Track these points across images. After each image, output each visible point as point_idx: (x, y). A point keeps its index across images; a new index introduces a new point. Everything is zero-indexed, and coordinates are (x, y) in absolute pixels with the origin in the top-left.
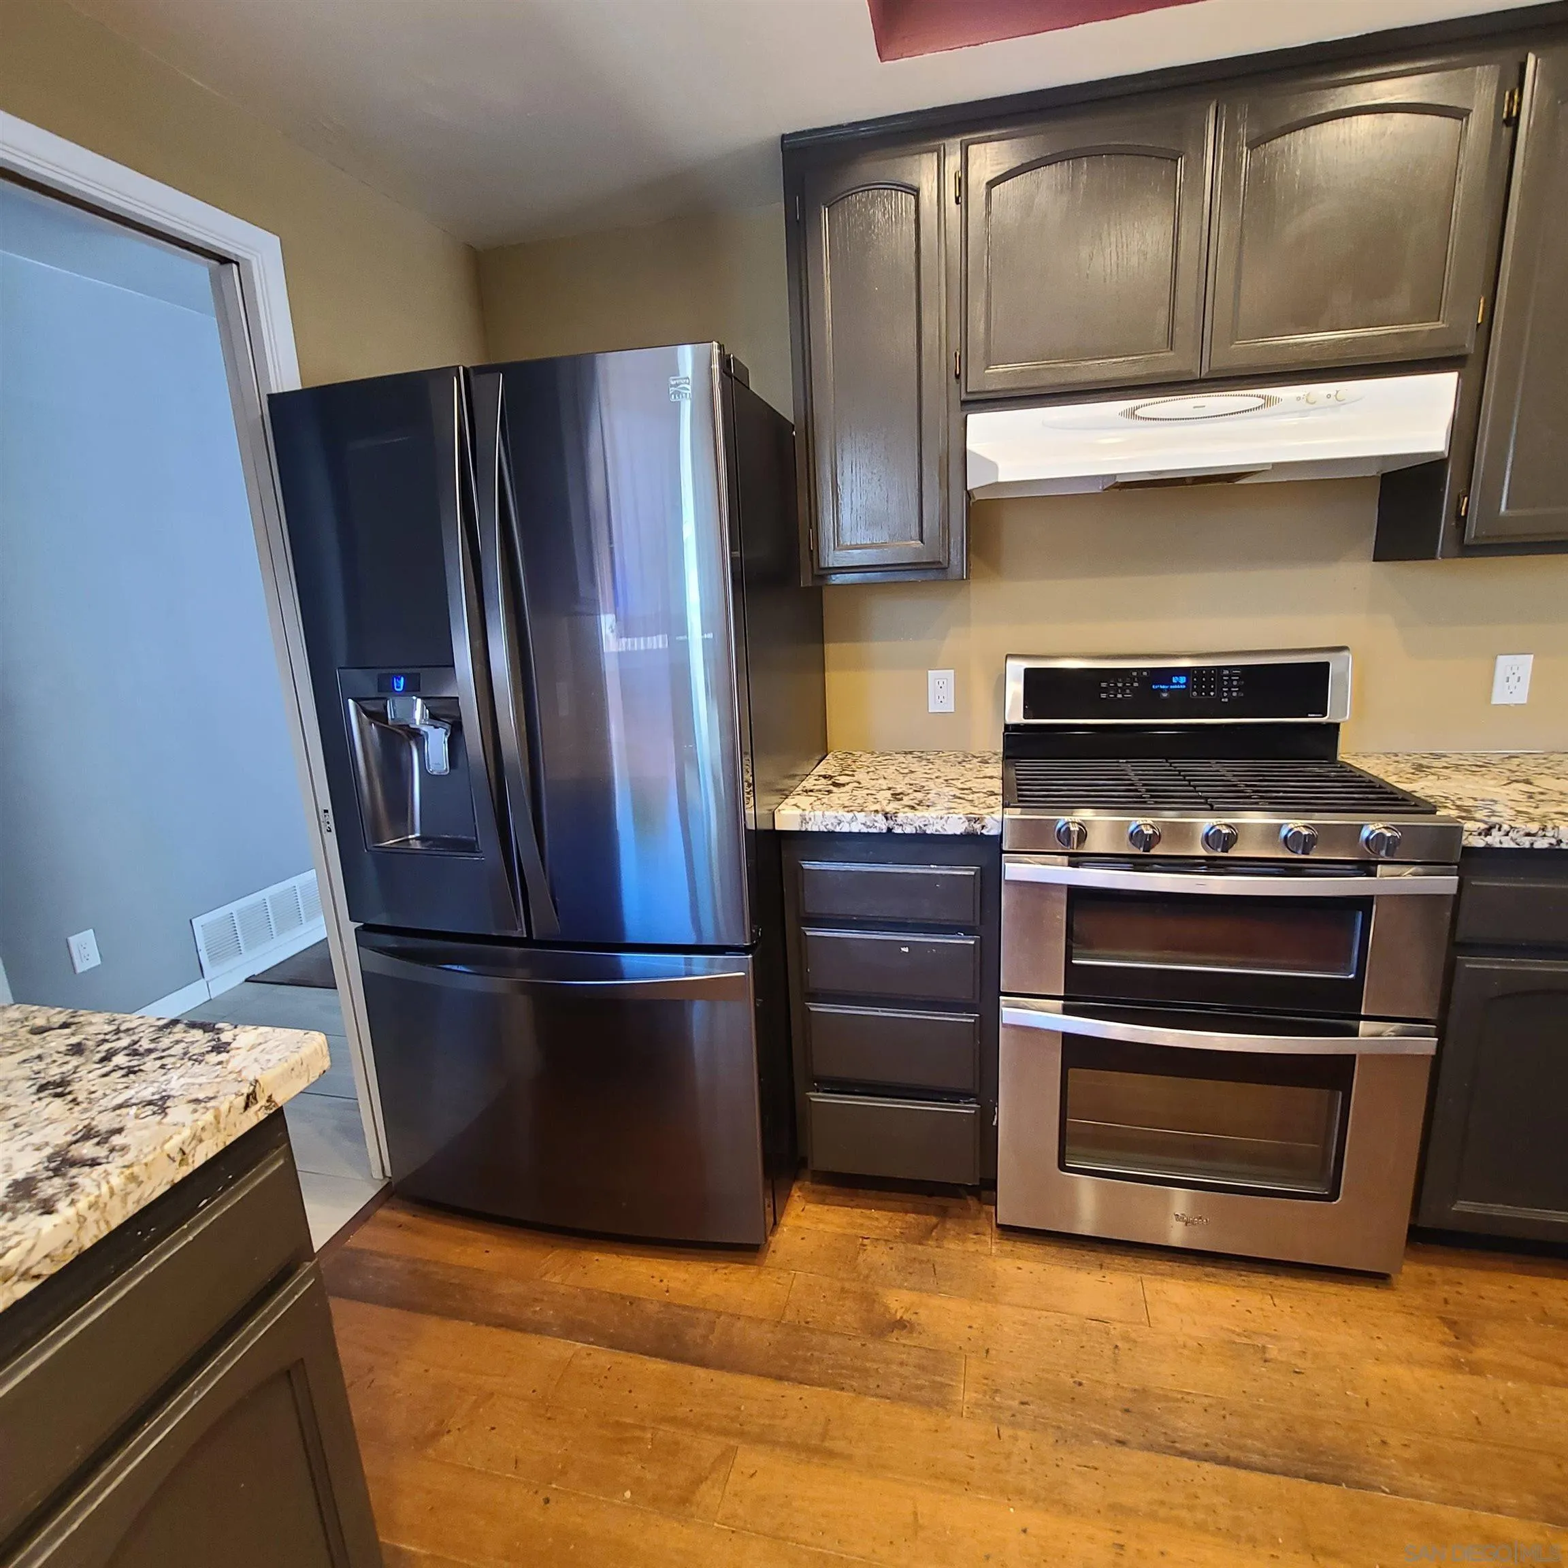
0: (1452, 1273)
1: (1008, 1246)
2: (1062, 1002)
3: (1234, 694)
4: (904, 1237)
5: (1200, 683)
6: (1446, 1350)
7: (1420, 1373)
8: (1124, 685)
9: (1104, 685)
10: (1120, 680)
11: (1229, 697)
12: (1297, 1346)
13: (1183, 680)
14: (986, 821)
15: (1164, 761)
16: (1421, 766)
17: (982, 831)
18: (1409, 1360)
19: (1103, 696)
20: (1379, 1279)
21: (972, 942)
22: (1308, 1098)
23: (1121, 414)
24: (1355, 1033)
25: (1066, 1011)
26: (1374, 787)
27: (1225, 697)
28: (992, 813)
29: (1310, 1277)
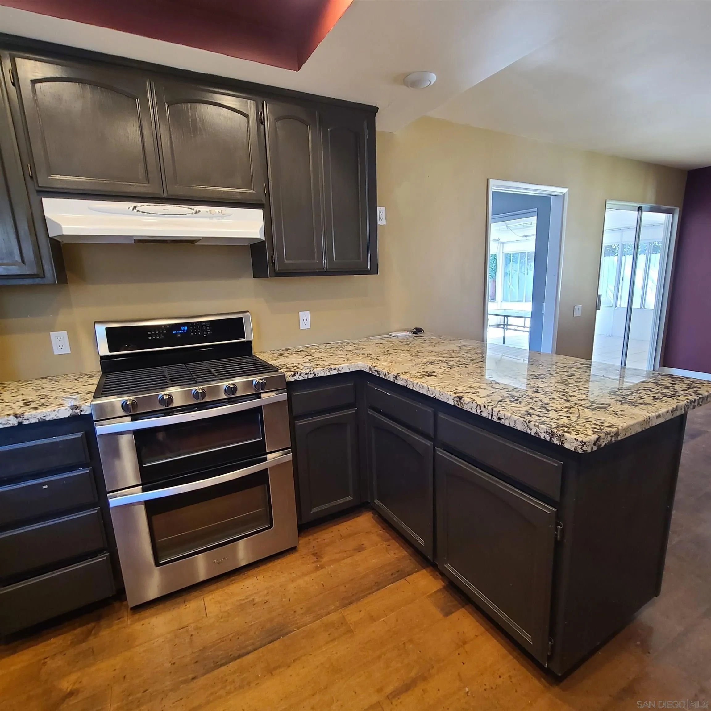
0: (315, 535)
1: (136, 617)
2: (141, 487)
3: (209, 333)
4: (73, 644)
5: (193, 329)
6: (314, 565)
7: (307, 578)
8: (159, 332)
9: (149, 333)
10: (157, 330)
11: (207, 334)
12: (266, 592)
13: (186, 328)
14: (82, 407)
15: (183, 364)
16: (281, 354)
17: (81, 413)
18: (304, 575)
19: (150, 338)
20: (293, 550)
21: (88, 471)
22: (257, 491)
23: (129, 208)
24: (265, 459)
25: (144, 490)
26: (261, 364)
27: (205, 334)
28: (86, 403)
29: (270, 561)
